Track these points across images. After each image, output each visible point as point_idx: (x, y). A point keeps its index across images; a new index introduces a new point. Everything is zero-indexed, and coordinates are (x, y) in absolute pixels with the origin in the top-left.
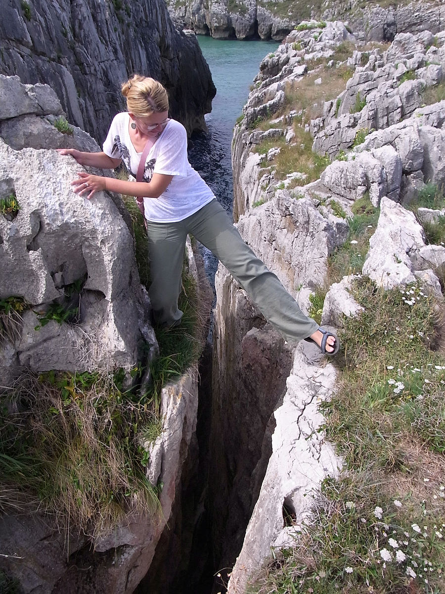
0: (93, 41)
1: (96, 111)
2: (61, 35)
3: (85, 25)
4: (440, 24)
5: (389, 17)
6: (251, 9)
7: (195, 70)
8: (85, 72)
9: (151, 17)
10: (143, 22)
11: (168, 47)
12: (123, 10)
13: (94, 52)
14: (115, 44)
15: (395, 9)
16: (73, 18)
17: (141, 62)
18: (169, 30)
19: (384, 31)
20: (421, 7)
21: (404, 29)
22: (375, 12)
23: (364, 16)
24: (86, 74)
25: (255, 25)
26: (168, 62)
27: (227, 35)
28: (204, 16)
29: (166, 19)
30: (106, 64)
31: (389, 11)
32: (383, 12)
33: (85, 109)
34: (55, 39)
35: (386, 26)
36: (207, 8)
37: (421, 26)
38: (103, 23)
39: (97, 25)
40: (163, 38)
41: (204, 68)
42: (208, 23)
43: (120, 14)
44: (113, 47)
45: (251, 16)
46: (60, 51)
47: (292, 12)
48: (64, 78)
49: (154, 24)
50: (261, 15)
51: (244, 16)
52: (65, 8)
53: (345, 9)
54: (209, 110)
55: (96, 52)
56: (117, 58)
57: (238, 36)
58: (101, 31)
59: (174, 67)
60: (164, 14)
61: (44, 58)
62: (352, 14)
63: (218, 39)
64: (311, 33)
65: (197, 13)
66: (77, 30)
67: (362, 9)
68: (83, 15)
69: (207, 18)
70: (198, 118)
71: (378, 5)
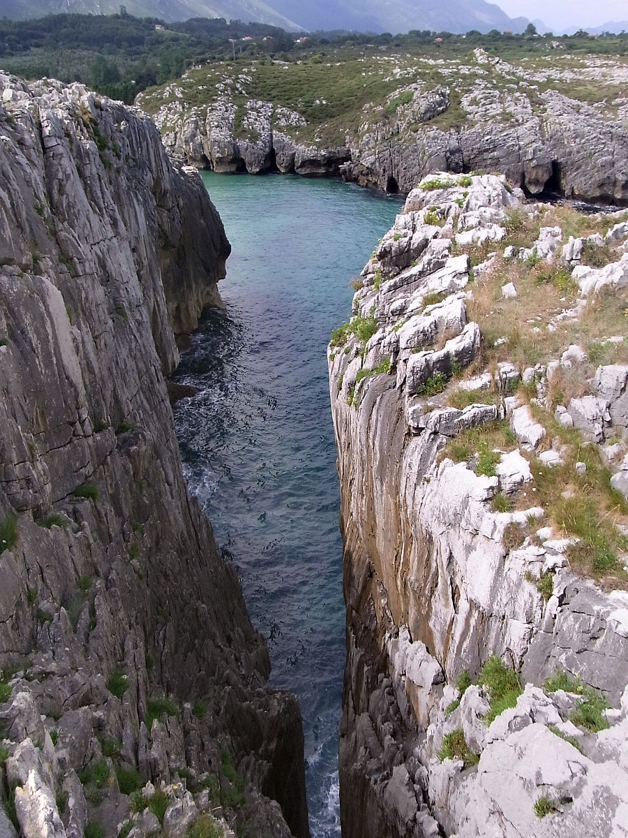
0: (81, 212)
1: (95, 338)
2: (34, 212)
3: (68, 188)
4: (519, 149)
5: (451, 142)
6: (264, 134)
7: (202, 221)
8: (76, 272)
9: (140, 152)
10: (131, 161)
11: (166, 192)
12: (109, 149)
13: (83, 230)
14: (114, 210)
15: (458, 132)
16: (49, 177)
17: (137, 223)
18: (165, 169)
19: (447, 161)
20: (492, 128)
21: (472, 157)
22: (432, 136)
23: (418, 142)
24: (78, 276)
25: (272, 155)
26: (165, 214)
27: (233, 168)
28: (201, 145)
29: (161, 154)
30: (102, 247)
31: (451, 134)
32: (443, 136)
33: (81, 345)
34: (27, 224)
35: (448, 154)
36: (204, 134)
37: (496, 153)
38: (94, 180)
39: (85, 183)
40: (157, 181)
41: (213, 218)
42: (206, 153)
43: (105, 156)
44: (111, 217)
45: (265, 144)
46: (35, 244)
47: (320, 138)
48: (49, 302)
49: (144, 163)
50: (279, 141)
51: (256, 144)
52: (36, 162)
53: (391, 133)
54: (222, 275)
55: (87, 228)
56: (117, 234)
57: (249, 169)
58: (91, 192)
59: (174, 220)
60: (158, 148)
61: (11, 268)
62: (401, 140)
63: (222, 173)
64: (448, 195)
65: (192, 141)
66: (56, 196)
67: (414, 132)
68: (64, 173)
69: (205, 147)
70: (208, 289)
71: (435, 127)
